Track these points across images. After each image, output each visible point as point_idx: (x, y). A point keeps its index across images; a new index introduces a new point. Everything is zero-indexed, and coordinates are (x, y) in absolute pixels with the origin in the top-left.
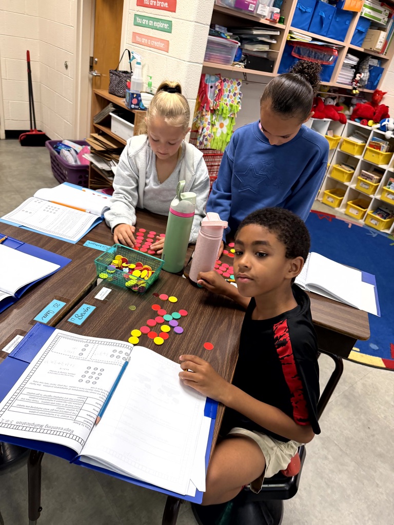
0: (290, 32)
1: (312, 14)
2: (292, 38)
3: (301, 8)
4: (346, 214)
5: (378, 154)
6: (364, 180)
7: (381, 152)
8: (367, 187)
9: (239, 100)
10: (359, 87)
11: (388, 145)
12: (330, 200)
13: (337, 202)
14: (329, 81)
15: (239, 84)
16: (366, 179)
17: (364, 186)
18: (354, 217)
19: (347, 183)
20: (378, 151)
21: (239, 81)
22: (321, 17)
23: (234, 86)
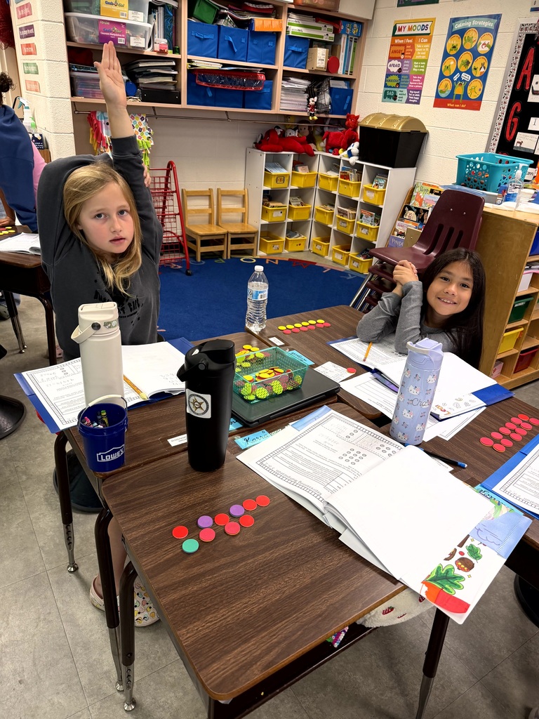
0: (189, 61)
1: (216, 40)
2: (192, 66)
3: (197, 35)
4: (334, 262)
5: (348, 184)
6: (341, 217)
7: (350, 182)
8: (345, 225)
9: (149, 136)
10: (318, 113)
11: (357, 172)
12: (318, 247)
13: (325, 249)
14: (270, 109)
15: (142, 119)
16: (343, 216)
17: (343, 224)
18: (339, 262)
19: (330, 226)
20: (348, 181)
21: (142, 116)
22: (230, 42)
23: (137, 122)
